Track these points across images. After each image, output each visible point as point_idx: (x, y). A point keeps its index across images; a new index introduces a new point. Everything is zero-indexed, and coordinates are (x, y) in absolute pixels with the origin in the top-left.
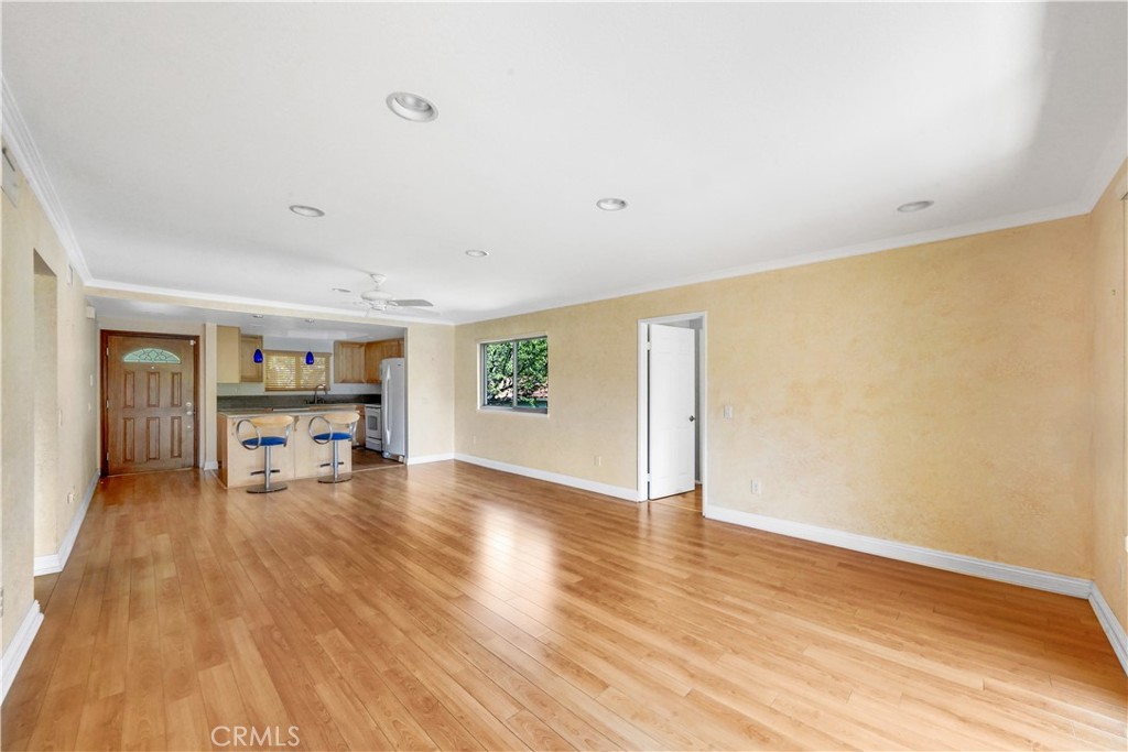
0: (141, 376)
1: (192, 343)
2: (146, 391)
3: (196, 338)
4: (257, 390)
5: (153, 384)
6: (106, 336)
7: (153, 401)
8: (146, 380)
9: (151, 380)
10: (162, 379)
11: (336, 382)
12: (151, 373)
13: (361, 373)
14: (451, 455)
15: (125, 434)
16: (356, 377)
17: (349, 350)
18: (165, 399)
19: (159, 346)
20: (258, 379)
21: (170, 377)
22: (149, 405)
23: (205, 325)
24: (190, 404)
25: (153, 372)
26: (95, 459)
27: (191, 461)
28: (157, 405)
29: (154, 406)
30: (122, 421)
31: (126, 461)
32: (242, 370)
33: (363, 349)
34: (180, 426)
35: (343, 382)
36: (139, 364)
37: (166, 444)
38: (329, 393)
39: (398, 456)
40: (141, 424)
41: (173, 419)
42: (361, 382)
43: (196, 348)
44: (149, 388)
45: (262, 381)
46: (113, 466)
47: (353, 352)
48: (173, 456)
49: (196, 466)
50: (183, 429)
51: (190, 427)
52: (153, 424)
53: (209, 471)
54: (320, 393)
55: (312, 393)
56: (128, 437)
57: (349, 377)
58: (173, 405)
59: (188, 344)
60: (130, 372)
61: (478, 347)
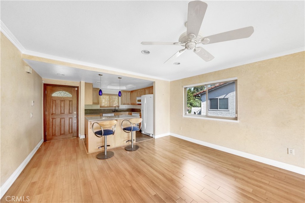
0: (58, 102)
1: (76, 89)
2: (60, 108)
3: (78, 87)
4: (98, 107)
5: (62, 105)
6: (46, 85)
7: (62, 112)
8: (60, 103)
9: (62, 103)
10: (66, 103)
11: (121, 104)
12: (61, 101)
13: (129, 101)
14: (169, 134)
15: (53, 125)
16: (128, 103)
17: (125, 93)
18: (67, 111)
19: (65, 90)
20: (98, 103)
21: (68, 102)
22: (61, 113)
23: (81, 82)
24: (75, 113)
25: (63, 100)
26: (42, 135)
27: (76, 134)
28: (64, 113)
29: (63, 113)
30: (51, 120)
31: (53, 135)
32: (93, 100)
33: (130, 93)
34: (72, 121)
35: (124, 104)
36: (58, 97)
37: (67, 128)
38: (119, 108)
39: (150, 134)
40: (58, 120)
41: (70, 118)
42: (129, 104)
43: (78, 91)
44: (61, 106)
45: (99, 104)
46: (48, 137)
47: (126, 94)
48: (69, 133)
49: (78, 136)
50: (73, 122)
51: (75, 121)
52: (63, 120)
53: (82, 139)
54: (117, 108)
55: (114, 108)
56: (53, 126)
57: (126, 103)
58: (69, 113)
59: (74, 90)
60: (54, 100)
61: (184, 89)
